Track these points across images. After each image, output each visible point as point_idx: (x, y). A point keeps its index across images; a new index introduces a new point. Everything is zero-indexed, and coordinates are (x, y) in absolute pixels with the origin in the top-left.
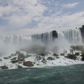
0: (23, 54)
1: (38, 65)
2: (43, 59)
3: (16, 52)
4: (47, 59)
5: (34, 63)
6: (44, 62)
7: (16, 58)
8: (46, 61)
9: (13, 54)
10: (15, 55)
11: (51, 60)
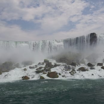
0: (51, 63)
1: (63, 76)
2: (72, 70)
3: (44, 61)
4: (77, 70)
5: (60, 74)
6: (72, 73)
7: (42, 67)
8: (76, 72)
9: (41, 63)
10: (43, 64)
11: (83, 71)
